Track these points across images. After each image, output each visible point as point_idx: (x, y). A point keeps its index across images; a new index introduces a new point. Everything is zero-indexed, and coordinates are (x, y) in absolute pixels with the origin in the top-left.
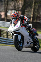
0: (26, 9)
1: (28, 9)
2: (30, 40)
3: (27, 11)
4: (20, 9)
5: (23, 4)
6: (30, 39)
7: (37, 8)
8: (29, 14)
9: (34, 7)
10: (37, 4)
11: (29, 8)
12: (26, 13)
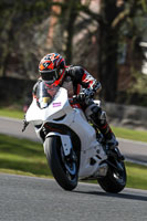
6: (98, 148)
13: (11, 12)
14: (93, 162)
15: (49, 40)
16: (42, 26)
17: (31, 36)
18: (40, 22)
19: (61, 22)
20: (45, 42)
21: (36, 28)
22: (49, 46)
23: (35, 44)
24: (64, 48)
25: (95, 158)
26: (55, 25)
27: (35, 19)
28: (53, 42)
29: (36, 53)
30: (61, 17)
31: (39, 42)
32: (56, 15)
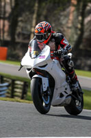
0: (21, 16)
1: (24, 15)
2: (66, 89)
3: (21, 21)
4: (7, 15)
5: (13, 5)
6: (66, 87)
7: (44, 12)
8: (26, 27)
9: (38, 11)
10: (44, 4)
11: (27, 13)
12: (20, 24)
13: (46, 4)
14: (61, 95)
15: (70, 22)
16: (65, 13)
17: (59, 19)
18: (64, 10)
19: (78, 9)
20: (67, 22)
21: (62, 13)
22: (70, 25)
23: (61, 24)
24: (79, 26)
25: (64, 93)
26: (73, 11)
27: (61, 8)
28: (73, 23)
29: (62, 29)
30: (77, 6)
31: (64, 22)
32: (74, 5)
